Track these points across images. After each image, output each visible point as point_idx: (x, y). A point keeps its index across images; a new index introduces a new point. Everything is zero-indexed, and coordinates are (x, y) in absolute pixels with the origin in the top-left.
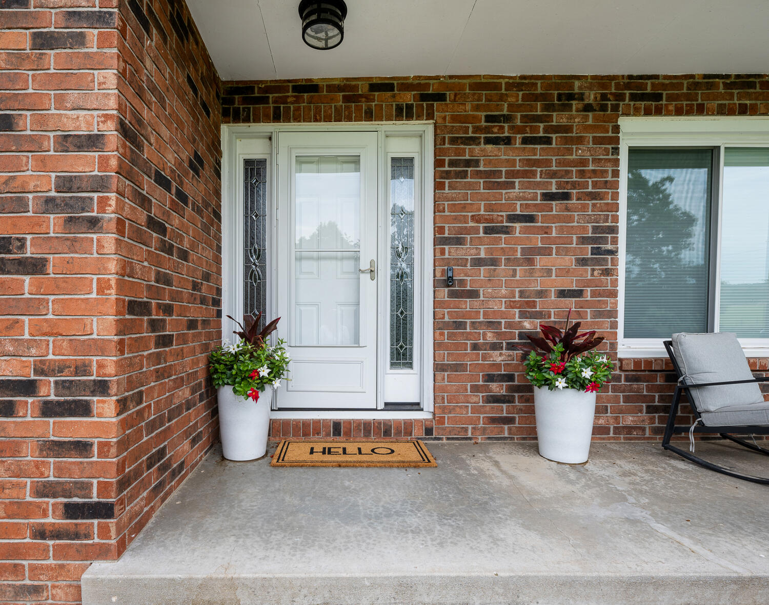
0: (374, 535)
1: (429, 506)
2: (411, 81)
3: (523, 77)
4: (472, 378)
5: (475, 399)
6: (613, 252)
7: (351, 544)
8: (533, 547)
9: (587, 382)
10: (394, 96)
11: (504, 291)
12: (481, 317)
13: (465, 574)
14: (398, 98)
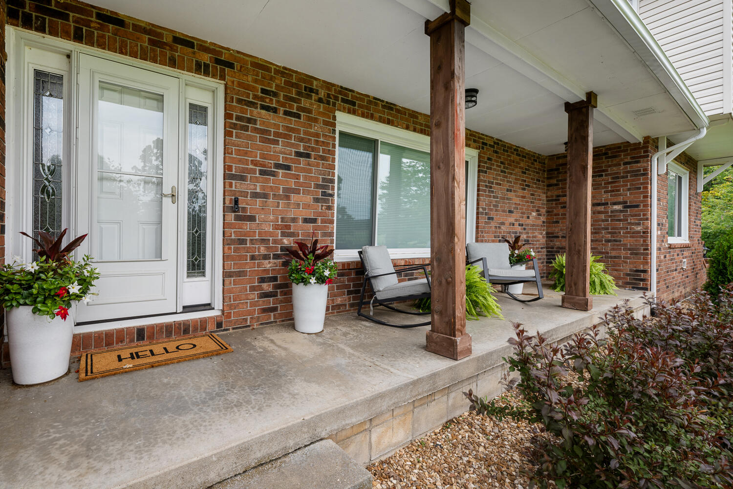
0: (207, 417)
1: (240, 383)
2: (207, 45)
3: (285, 68)
4: (251, 281)
5: (253, 296)
6: (332, 195)
7: (191, 431)
8: (317, 393)
9: (326, 278)
10: (194, 53)
11: (271, 217)
12: (257, 236)
13: (285, 426)
14: (197, 55)
